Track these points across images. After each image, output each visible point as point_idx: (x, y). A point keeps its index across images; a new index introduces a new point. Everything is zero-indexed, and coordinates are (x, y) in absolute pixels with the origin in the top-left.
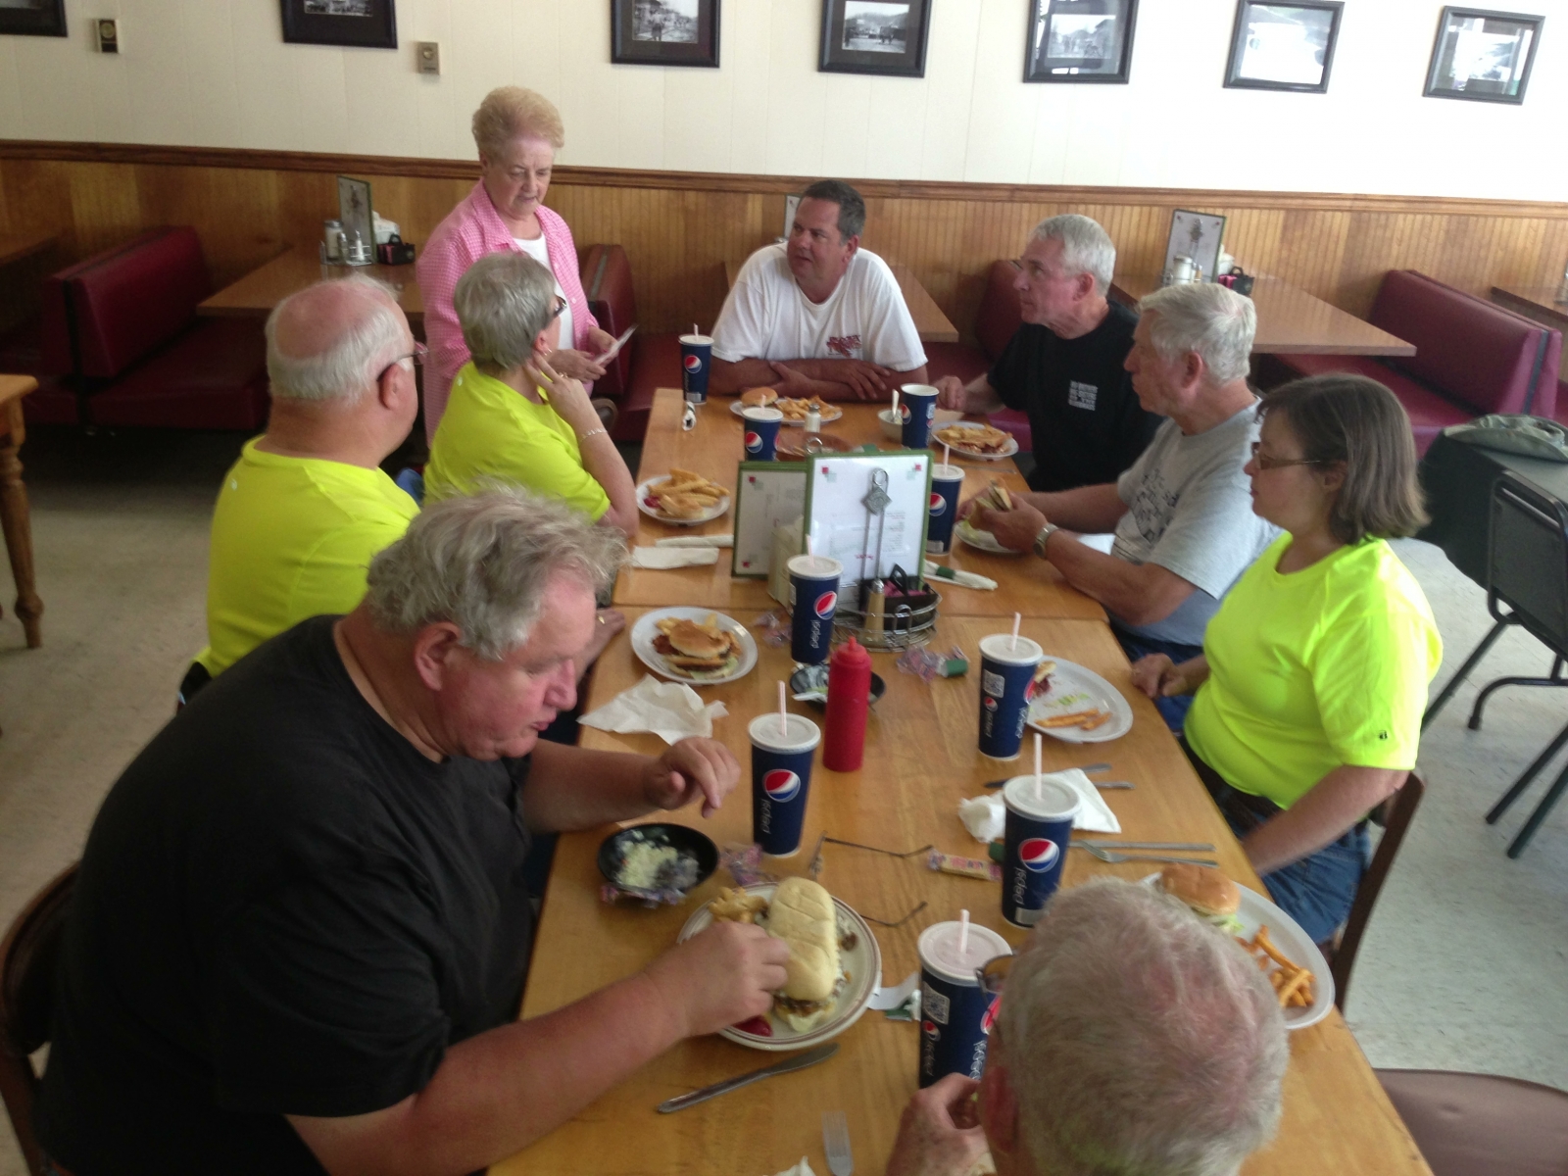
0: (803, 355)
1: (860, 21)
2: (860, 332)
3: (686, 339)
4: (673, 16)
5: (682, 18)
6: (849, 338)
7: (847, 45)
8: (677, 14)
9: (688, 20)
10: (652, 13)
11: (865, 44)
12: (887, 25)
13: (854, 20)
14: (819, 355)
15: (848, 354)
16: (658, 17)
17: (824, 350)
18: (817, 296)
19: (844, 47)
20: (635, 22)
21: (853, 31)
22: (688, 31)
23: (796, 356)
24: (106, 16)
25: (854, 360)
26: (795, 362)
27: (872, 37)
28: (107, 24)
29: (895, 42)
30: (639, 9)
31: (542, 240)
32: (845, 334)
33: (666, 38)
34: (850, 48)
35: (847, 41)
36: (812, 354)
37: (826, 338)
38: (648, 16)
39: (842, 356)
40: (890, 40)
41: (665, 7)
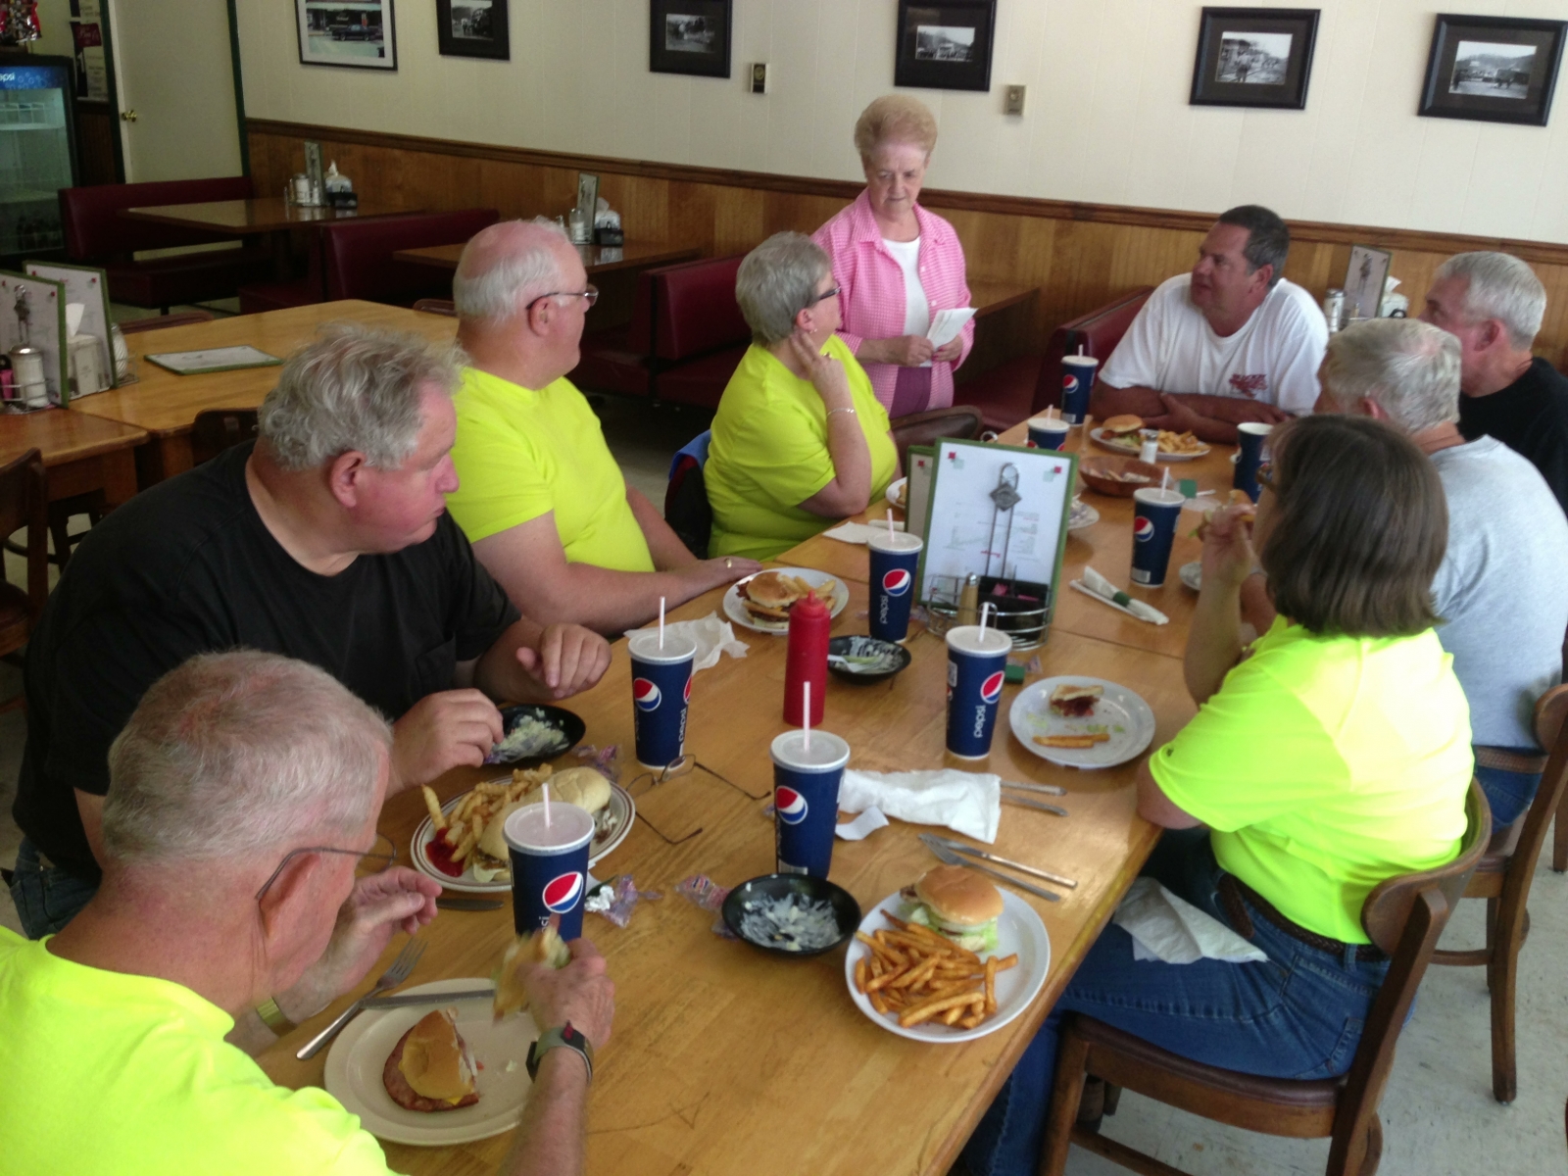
0: (1202, 390)
1: (1475, 64)
2: (1266, 371)
3: (1069, 359)
4: (1262, 57)
5: (1272, 59)
6: (1254, 377)
7: (1456, 88)
8: (1266, 55)
9: (1277, 61)
10: (1239, 54)
11: (1477, 88)
12: (1507, 68)
13: (1467, 62)
14: (1220, 393)
15: (1251, 395)
16: (1245, 58)
17: (1226, 389)
18: (1223, 327)
19: (1451, 90)
20: (1220, 63)
21: (1464, 73)
22: (1275, 72)
23: (1195, 391)
24: (760, 61)
25: (1257, 402)
26: (1193, 398)
27: (1487, 80)
28: (760, 68)
29: (1515, 86)
30: (1227, 51)
31: (917, 243)
32: (1249, 371)
33: (1251, 79)
34: (1459, 91)
35: (1456, 84)
36: (1213, 391)
37: (1229, 375)
38: (1235, 57)
39: (1244, 396)
40: (1509, 84)
41: (1254, 48)
